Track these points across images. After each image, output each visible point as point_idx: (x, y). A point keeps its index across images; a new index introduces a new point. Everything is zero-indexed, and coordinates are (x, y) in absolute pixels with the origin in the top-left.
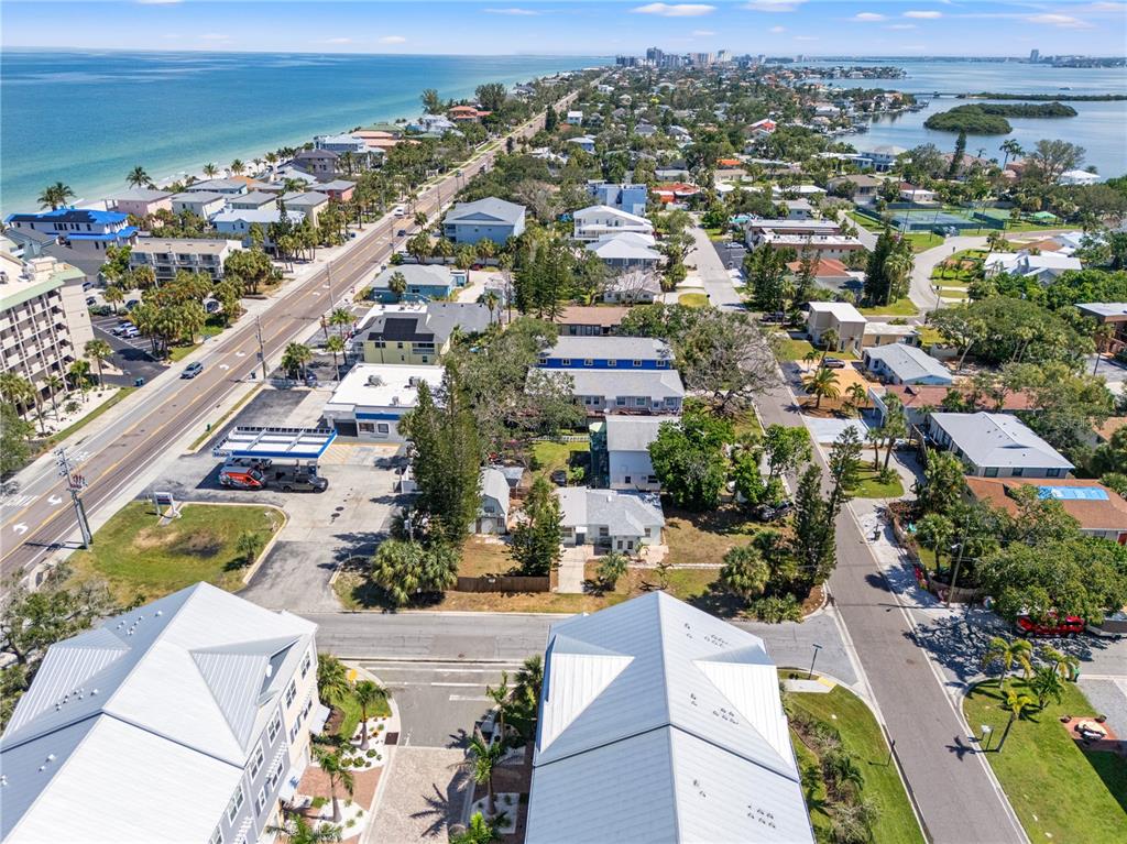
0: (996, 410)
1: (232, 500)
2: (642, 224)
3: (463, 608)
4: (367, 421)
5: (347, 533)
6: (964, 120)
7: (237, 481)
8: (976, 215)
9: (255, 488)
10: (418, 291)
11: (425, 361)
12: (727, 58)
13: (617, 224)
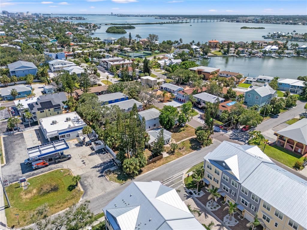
0: (202, 92)
1: (42, 172)
2: (72, 64)
3: (148, 170)
4: (63, 135)
5: (94, 166)
6: (116, 30)
7: (40, 166)
8: (144, 53)
9: (47, 166)
10: (20, 94)
11: (58, 113)
12: (30, 14)
13: (65, 64)
